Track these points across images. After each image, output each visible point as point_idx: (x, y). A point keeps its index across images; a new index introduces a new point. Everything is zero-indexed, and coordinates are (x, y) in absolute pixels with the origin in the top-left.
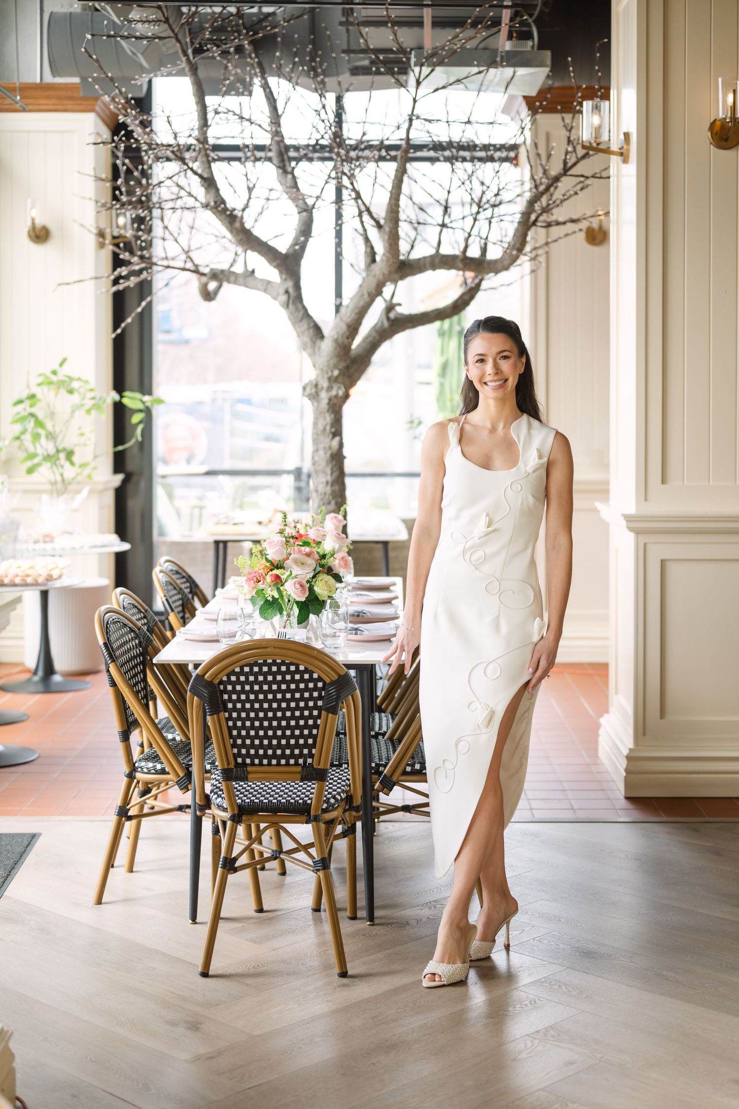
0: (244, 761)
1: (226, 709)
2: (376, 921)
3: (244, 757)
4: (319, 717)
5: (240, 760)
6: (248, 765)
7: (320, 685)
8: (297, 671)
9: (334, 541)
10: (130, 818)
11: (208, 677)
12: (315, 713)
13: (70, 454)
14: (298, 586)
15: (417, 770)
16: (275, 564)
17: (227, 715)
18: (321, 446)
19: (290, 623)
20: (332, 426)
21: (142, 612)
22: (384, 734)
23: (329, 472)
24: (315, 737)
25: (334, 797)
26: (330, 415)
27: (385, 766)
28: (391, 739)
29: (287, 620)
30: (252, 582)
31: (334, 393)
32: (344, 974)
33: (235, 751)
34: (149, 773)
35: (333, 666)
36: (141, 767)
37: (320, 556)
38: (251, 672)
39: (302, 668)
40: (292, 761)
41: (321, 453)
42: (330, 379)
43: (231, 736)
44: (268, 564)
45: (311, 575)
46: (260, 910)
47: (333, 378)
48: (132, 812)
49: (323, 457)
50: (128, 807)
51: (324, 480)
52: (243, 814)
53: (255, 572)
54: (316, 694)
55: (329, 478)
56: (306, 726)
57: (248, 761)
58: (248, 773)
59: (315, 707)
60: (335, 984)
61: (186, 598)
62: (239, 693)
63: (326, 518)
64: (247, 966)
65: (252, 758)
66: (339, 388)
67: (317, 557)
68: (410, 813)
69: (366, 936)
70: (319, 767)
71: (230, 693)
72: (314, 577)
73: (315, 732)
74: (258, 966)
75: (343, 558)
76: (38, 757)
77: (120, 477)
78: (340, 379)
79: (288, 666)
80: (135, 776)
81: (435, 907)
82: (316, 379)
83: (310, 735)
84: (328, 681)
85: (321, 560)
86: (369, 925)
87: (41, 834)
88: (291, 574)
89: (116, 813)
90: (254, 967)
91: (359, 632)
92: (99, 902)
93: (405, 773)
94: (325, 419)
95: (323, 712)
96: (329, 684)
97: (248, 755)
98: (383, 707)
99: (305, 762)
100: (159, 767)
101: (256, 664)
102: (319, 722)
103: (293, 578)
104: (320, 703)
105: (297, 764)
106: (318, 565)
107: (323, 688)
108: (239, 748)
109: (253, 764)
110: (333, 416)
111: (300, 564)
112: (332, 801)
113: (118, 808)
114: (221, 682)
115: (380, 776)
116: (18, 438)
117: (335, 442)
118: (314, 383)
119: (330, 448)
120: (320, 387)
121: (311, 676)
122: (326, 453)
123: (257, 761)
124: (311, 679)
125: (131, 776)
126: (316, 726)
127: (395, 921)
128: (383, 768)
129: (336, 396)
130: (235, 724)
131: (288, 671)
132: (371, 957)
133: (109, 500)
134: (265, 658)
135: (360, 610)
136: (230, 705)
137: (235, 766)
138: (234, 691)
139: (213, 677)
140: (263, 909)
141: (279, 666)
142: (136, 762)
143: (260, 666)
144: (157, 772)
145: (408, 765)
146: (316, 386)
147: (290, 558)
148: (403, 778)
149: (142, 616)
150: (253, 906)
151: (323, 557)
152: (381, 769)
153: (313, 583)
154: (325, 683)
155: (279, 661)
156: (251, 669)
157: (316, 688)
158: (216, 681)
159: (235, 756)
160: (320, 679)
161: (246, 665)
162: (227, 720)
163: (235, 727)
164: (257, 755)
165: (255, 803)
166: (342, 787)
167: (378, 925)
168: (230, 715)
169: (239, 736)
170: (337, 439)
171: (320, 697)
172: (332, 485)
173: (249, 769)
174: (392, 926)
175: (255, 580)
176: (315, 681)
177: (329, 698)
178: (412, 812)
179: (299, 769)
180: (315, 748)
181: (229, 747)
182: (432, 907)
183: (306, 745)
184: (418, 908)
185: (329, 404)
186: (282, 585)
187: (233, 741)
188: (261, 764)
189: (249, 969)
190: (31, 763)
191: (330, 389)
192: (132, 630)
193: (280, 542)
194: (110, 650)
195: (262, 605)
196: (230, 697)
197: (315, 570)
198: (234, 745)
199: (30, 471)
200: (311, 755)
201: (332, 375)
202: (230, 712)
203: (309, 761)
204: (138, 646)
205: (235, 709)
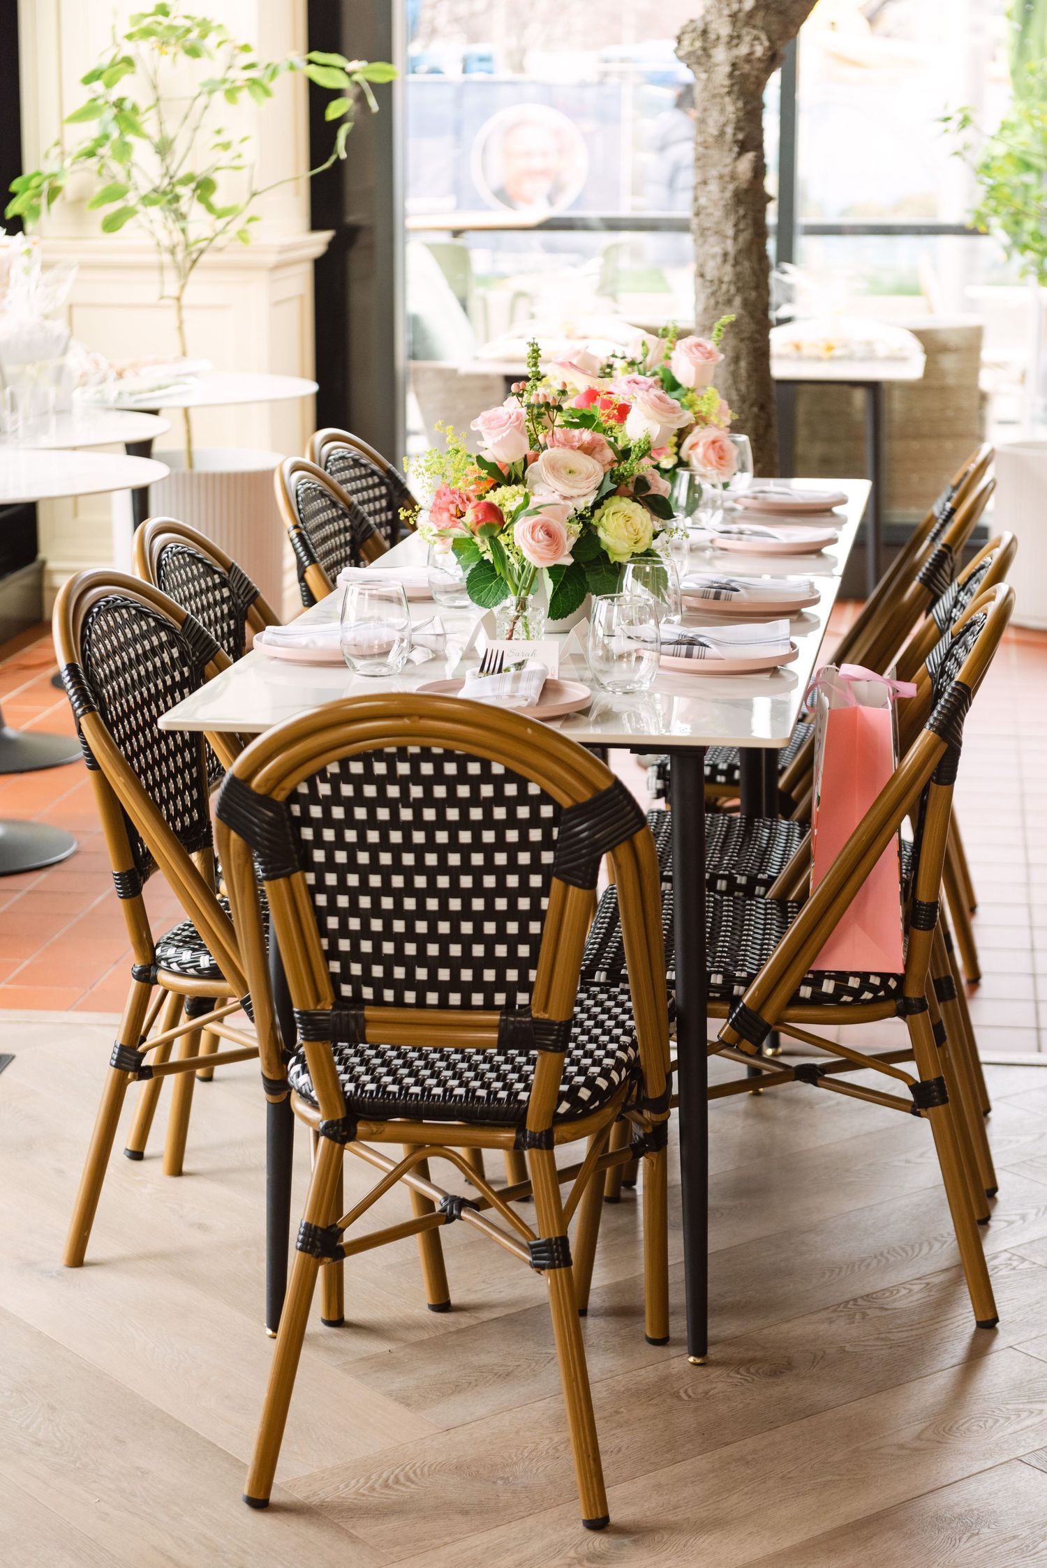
0: (357, 992)
1: (309, 865)
2: (713, 1352)
3: (357, 983)
4: (545, 890)
5: (346, 990)
6: (367, 1002)
7: (547, 811)
8: (486, 776)
9: (649, 418)
10: (144, 1073)
11: (258, 786)
12: (536, 881)
13: (204, 187)
14: (541, 535)
15: (826, 994)
16: (505, 472)
17: (311, 878)
18: (714, 173)
19: (526, 625)
20: (738, 128)
21: (216, 572)
22: (768, 883)
23: (730, 232)
24: (535, 941)
25: (590, 1083)
26: (734, 103)
27: (747, 982)
28: (781, 900)
29: (517, 617)
30: (446, 515)
31: (743, 50)
32: (599, 1524)
33: (335, 967)
34: (183, 974)
35: (577, 767)
36: (166, 959)
37: (616, 452)
38: (368, 777)
39: (498, 769)
40: (478, 999)
41: (713, 187)
42: (734, 16)
43: (323, 931)
44: (484, 473)
45: (590, 500)
46: (442, 1305)
47: (741, 15)
48: (150, 1060)
49: (717, 196)
50: (140, 1049)
51: (718, 250)
52: (357, 1119)
53: (453, 493)
54: (535, 835)
55: (730, 246)
56: (513, 912)
57: (368, 993)
58: (366, 1021)
59: (536, 866)
60: (572, 1554)
61: (365, 526)
62: (339, 827)
63: (677, 347)
64: (369, 1478)
65: (378, 985)
66: (756, 38)
67: (609, 454)
68: (816, 1085)
69: (679, 1398)
70: (546, 1016)
71: (318, 825)
72: (597, 505)
73: (535, 927)
74: (397, 1481)
75: (714, 442)
76: (76, 853)
77: (324, 237)
78: (758, 20)
79: (462, 761)
80: (155, 977)
81: (864, 1315)
82: (703, 17)
83: (524, 936)
84: (566, 802)
85: (619, 463)
86: (694, 1364)
87: (13, 1057)
88: (527, 503)
89: (114, 1062)
90: (386, 1485)
91: (696, 649)
92: (77, 1259)
93: (795, 1000)
94: (723, 110)
95: (556, 883)
96: (570, 810)
97: (367, 979)
98: (794, 794)
99: (511, 1000)
100: (205, 962)
101: (379, 755)
102: (545, 903)
103: (529, 515)
104: (547, 857)
105: (489, 1006)
106: (608, 476)
107: (554, 821)
108: (346, 959)
109: (378, 1001)
110: (740, 104)
111: (564, 472)
112: (585, 1094)
113: (117, 1050)
114: (294, 797)
115: (733, 1008)
116: (91, 154)
117: (745, 164)
118: (700, 26)
119: (733, 177)
120: (712, 36)
121: (523, 788)
122: (723, 190)
123: (389, 995)
124: (523, 797)
125: (146, 977)
126: (536, 913)
127: (759, 1354)
128: (742, 989)
129: (748, 58)
130: (332, 901)
131: (463, 777)
132: (678, 1469)
133: (301, 284)
134: (401, 741)
135: (724, 581)
136: (319, 856)
137: (335, 1006)
138: (327, 821)
139: (270, 784)
140: (448, 1302)
141: (438, 761)
142: (158, 945)
143: (391, 761)
144: (201, 974)
145: (805, 982)
146: (705, 32)
147: (541, 458)
148: (793, 1012)
149: (217, 580)
150: (424, 1295)
151: (625, 454)
152: (738, 990)
153: (594, 521)
154: (558, 808)
155: (437, 750)
156: (368, 768)
157: (535, 820)
158: (280, 796)
159: (336, 981)
160: (545, 798)
161: (356, 758)
162: (312, 891)
163: (332, 909)
164: (388, 980)
165: (389, 1093)
166: (619, 1054)
167: (718, 1364)
168: (320, 879)
169: (344, 931)
170: (750, 156)
171: (547, 844)
172: (736, 263)
173: (369, 1013)
174: (748, 1371)
175: (453, 511)
176: (535, 803)
177: (573, 845)
178: (819, 1082)
179: (495, 1017)
180: (535, 968)
181: (317, 959)
182: (858, 1316)
183: (512, 960)
184: (824, 1315)
185: (731, 75)
186: (503, 532)
187: (330, 944)
188: (399, 1002)
189: (372, 1489)
190: (55, 868)
191: (734, 40)
192: (161, 625)
193: (513, 417)
194: (82, 683)
195: (473, 570)
196: (318, 834)
197: (599, 488)
198: (332, 954)
199: (111, 224)
200: (524, 985)
201: (740, 10)
202: (320, 870)
203: (522, 998)
204: (178, 664)
205: (330, 865)
